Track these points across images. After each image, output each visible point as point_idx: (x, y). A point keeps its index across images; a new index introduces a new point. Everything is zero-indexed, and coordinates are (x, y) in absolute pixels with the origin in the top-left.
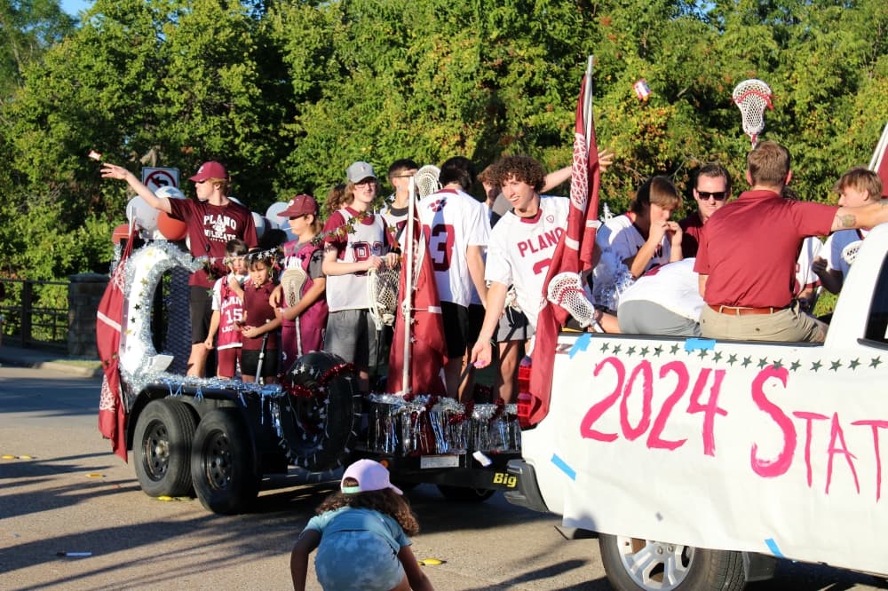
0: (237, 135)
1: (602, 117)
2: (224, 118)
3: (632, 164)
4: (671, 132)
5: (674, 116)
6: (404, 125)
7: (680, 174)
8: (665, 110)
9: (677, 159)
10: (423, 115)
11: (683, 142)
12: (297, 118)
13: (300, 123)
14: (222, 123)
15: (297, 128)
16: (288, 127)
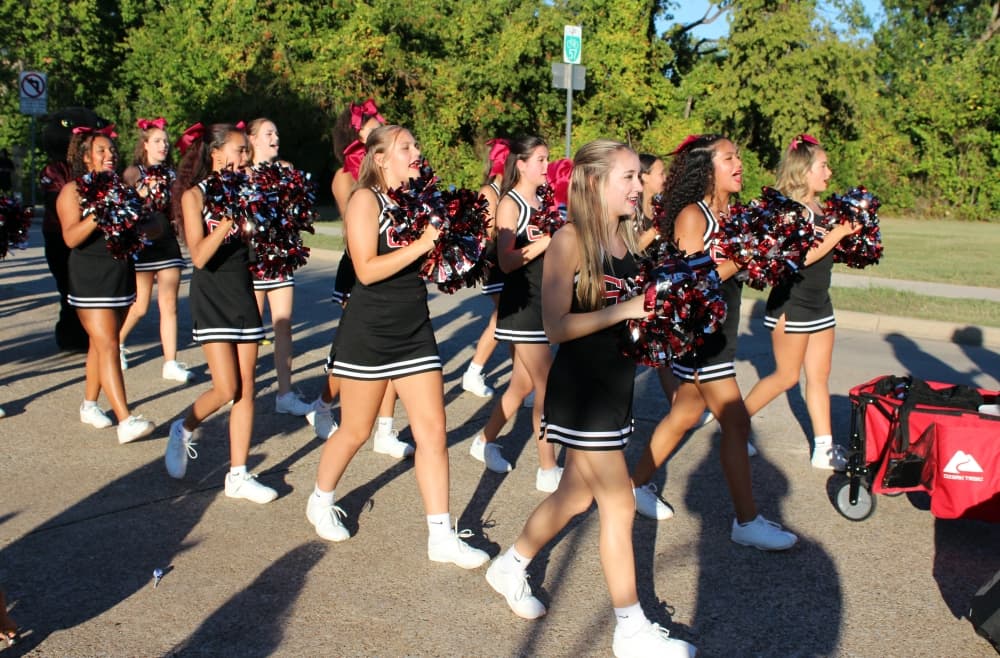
0: (83, 50)
1: (340, 43)
2: (74, 38)
3: (361, 75)
4: (386, 54)
5: (387, 43)
6: (203, 45)
7: (393, 82)
8: (382, 39)
9: (390, 72)
10: (217, 38)
11: (394, 60)
12: (125, 39)
13: (127, 42)
14: (73, 42)
15: (126, 46)
16: (119, 45)
